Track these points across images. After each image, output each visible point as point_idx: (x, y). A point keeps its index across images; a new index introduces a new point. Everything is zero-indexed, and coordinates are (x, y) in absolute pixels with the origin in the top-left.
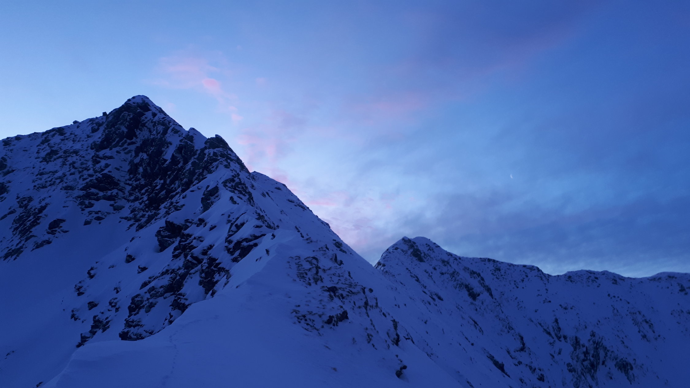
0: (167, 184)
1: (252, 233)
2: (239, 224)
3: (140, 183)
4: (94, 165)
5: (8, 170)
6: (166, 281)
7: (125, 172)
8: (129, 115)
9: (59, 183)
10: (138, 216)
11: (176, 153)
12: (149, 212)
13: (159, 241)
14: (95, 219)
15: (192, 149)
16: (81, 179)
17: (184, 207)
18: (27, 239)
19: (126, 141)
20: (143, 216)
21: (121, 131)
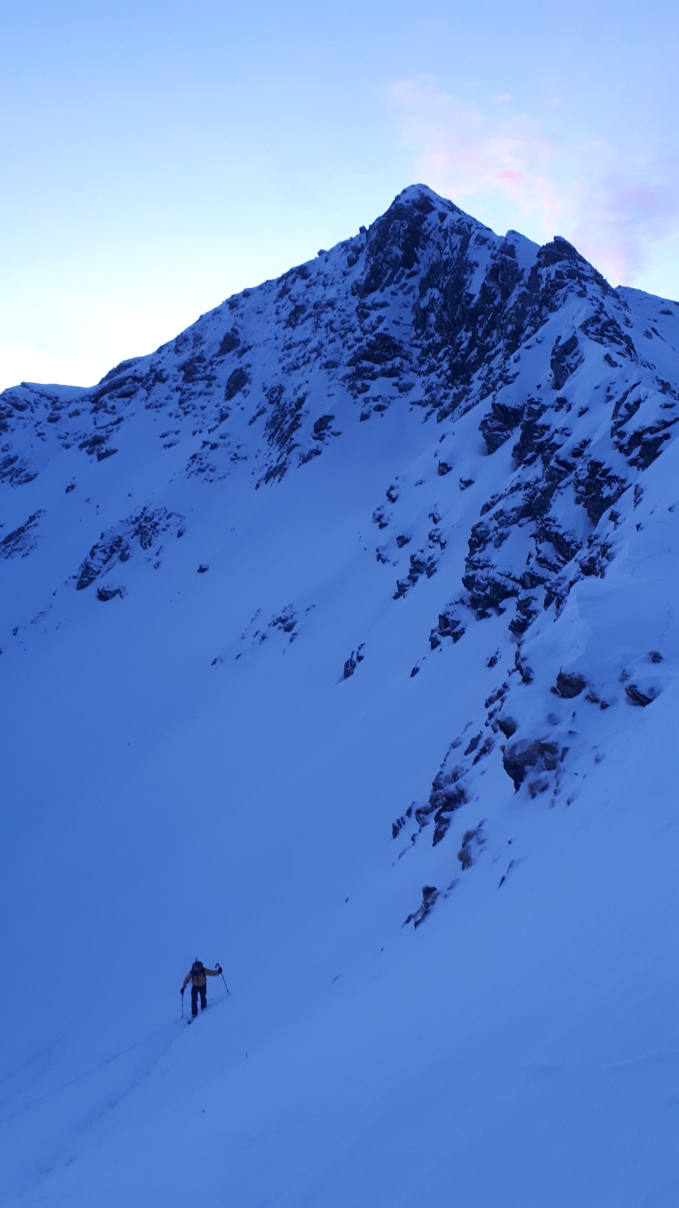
0: (479, 338)
1: (660, 418)
2: (631, 403)
3: (434, 341)
4: (361, 322)
5: (243, 348)
6: (519, 500)
7: (409, 325)
8: (402, 225)
9: (316, 358)
10: (438, 397)
11: (488, 282)
12: (455, 388)
13: (486, 437)
14: (374, 409)
15: (515, 268)
16: (346, 347)
17: (518, 377)
18: (289, 450)
19: (403, 272)
20: (446, 396)
21: (393, 256)
